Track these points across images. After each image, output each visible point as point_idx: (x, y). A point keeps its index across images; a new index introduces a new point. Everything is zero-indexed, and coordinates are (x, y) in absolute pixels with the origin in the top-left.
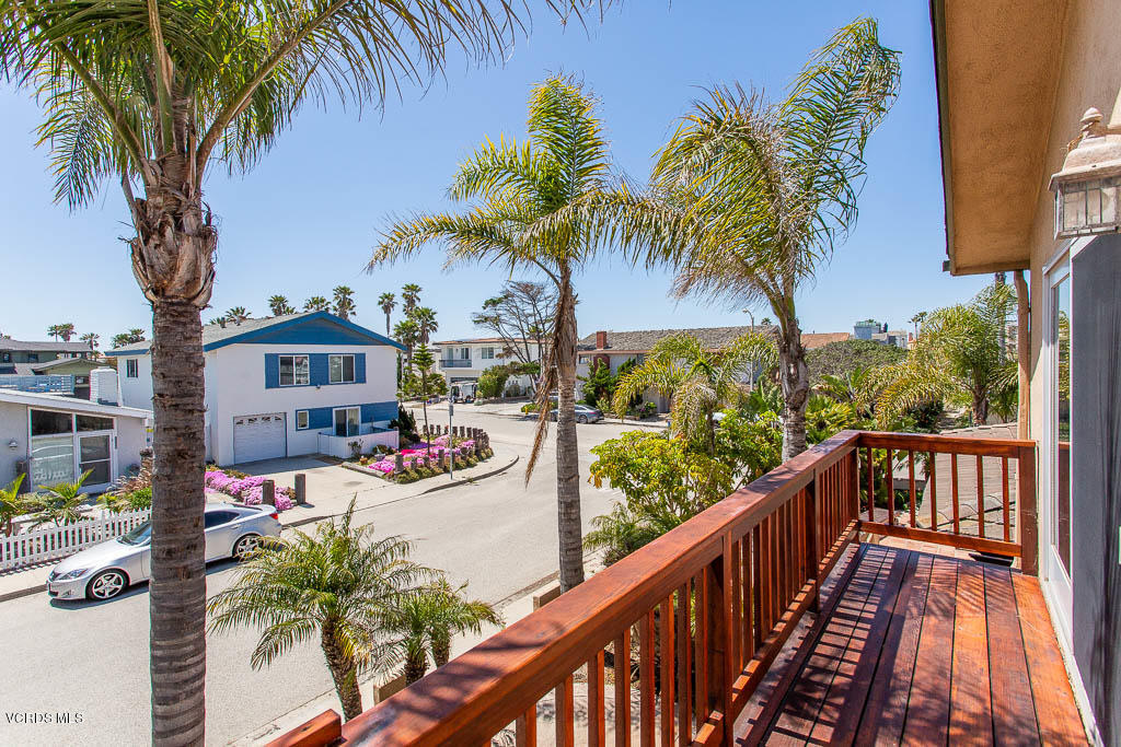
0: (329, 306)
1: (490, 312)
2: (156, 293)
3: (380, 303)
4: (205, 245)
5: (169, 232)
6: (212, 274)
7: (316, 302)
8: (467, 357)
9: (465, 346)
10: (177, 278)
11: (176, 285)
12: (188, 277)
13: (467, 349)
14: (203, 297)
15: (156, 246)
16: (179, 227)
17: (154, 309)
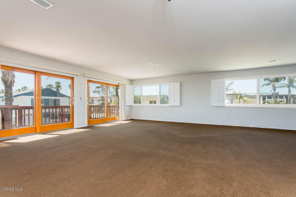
0: (53, 87)
1: (97, 90)
2: (5, 84)
3: (69, 86)
4: (13, 78)
5: (7, 76)
6: (14, 82)
7: (49, 86)
8: (93, 102)
9: (92, 99)
10: (8, 82)
11: (8, 83)
12: (10, 82)
13: (93, 99)
14: (13, 85)
15: (5, 78)
16: (9, 75)
17: (5, 86)
